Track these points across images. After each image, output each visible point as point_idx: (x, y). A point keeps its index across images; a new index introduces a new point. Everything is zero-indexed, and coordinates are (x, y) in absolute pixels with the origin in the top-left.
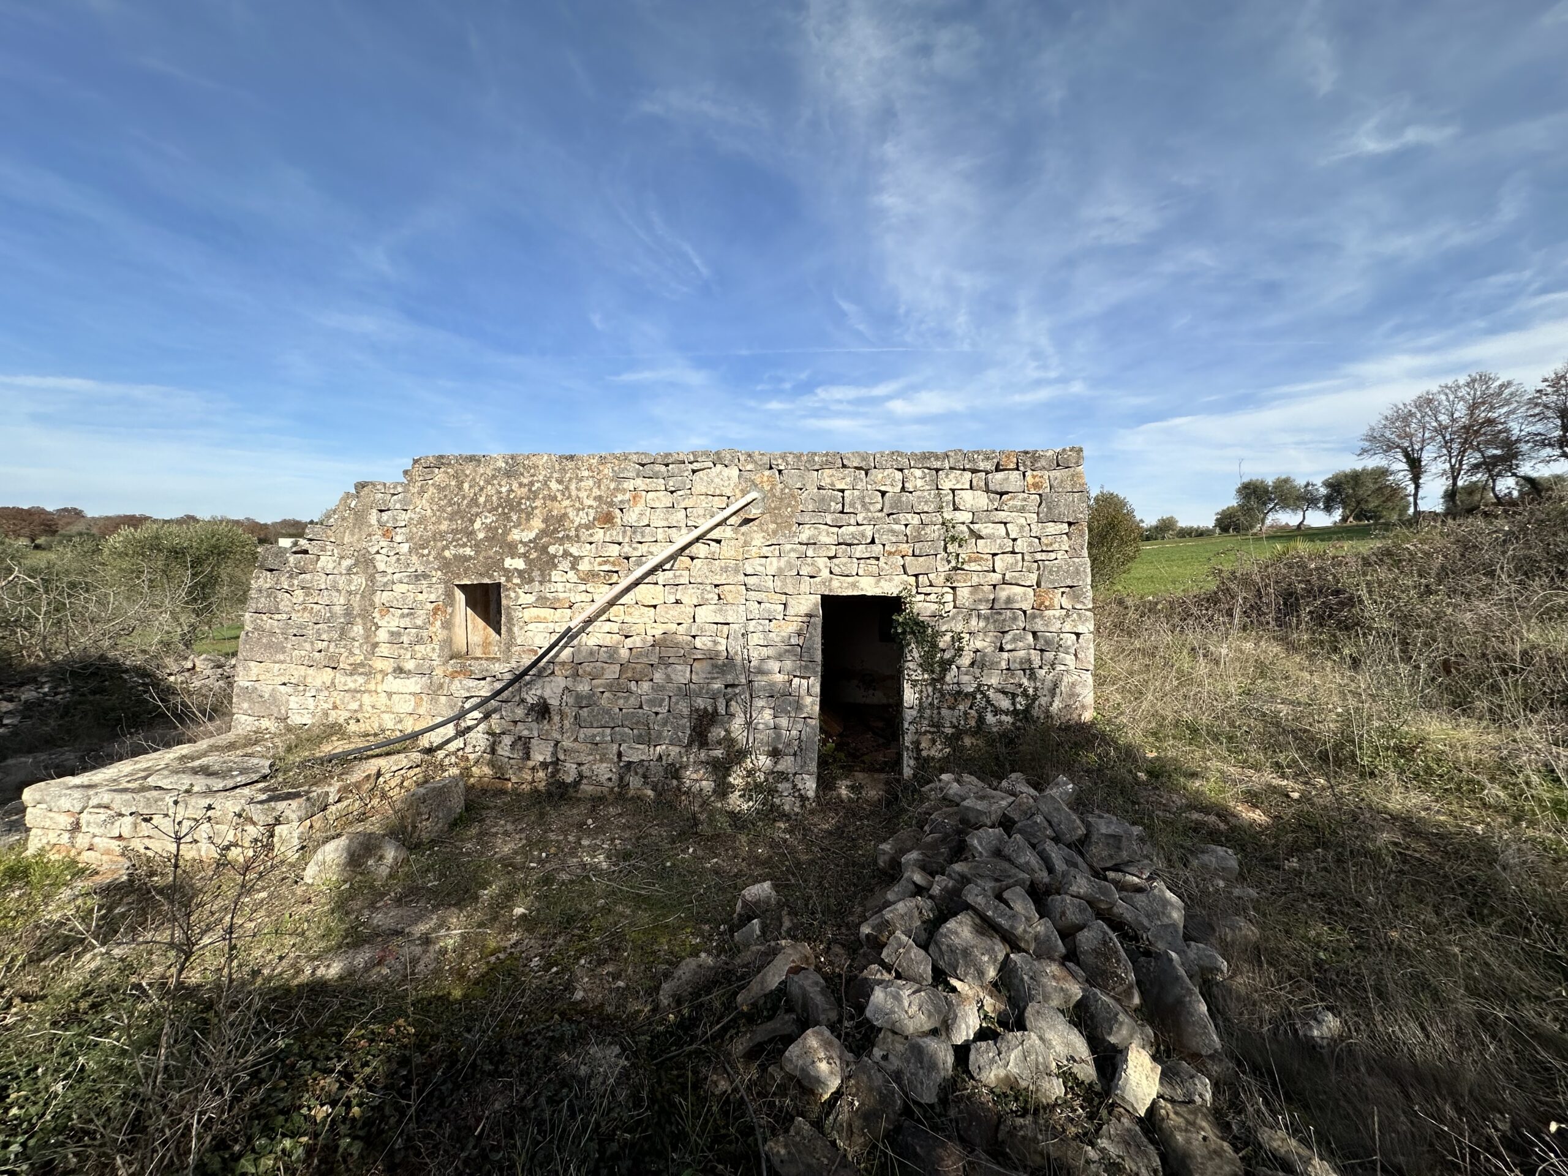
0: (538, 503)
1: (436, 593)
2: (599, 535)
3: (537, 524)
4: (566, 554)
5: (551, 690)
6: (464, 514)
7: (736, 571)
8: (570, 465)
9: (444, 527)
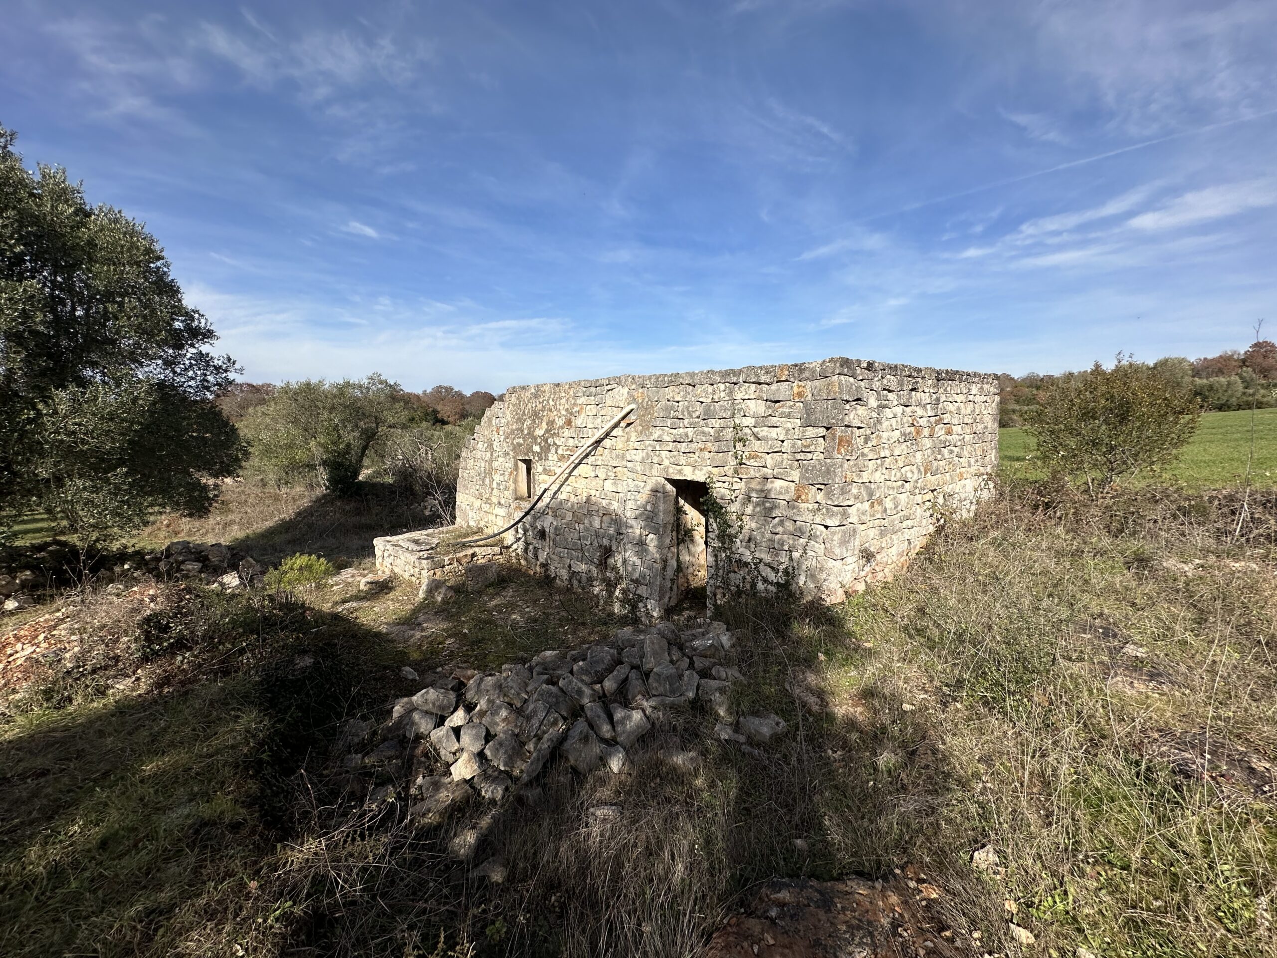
0: (545, 413)
1: (510, 464)
2: (567, 433)
3: (544, 426)
4: (555, 444)
5: (548, 522)
6: (520, 421)
7: (623, 458)
8: (557, 389)
9: (514, 427)
